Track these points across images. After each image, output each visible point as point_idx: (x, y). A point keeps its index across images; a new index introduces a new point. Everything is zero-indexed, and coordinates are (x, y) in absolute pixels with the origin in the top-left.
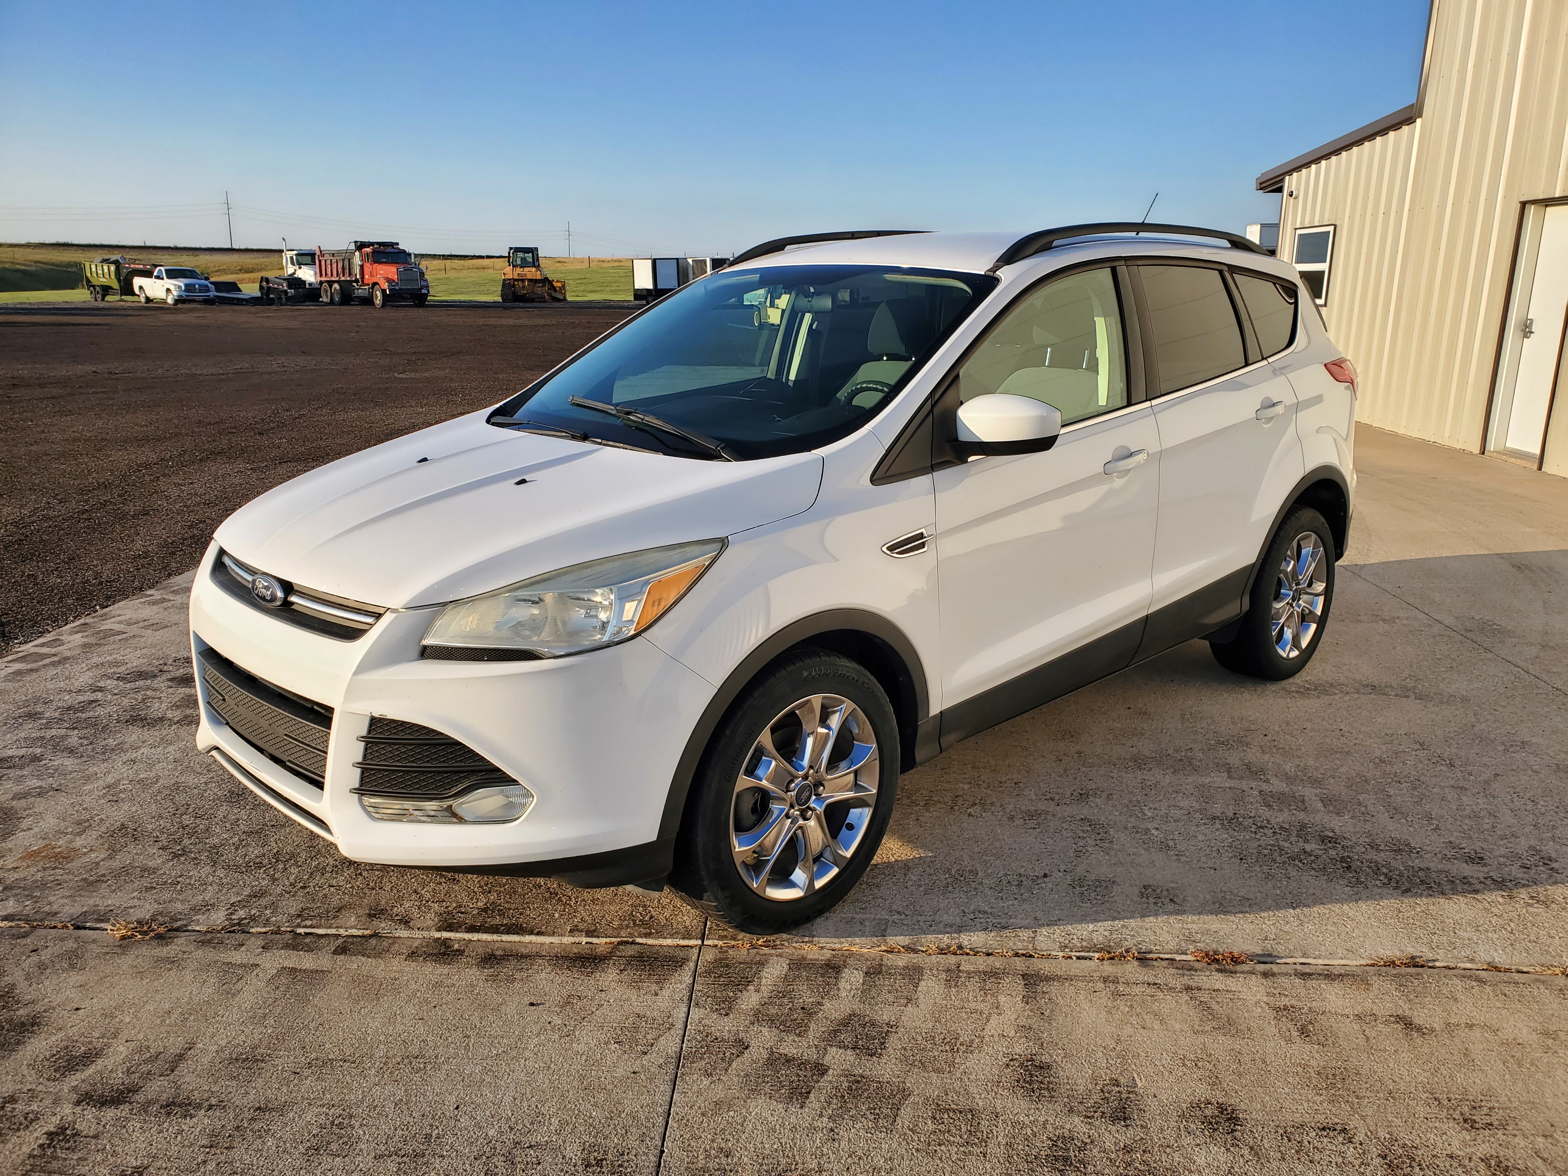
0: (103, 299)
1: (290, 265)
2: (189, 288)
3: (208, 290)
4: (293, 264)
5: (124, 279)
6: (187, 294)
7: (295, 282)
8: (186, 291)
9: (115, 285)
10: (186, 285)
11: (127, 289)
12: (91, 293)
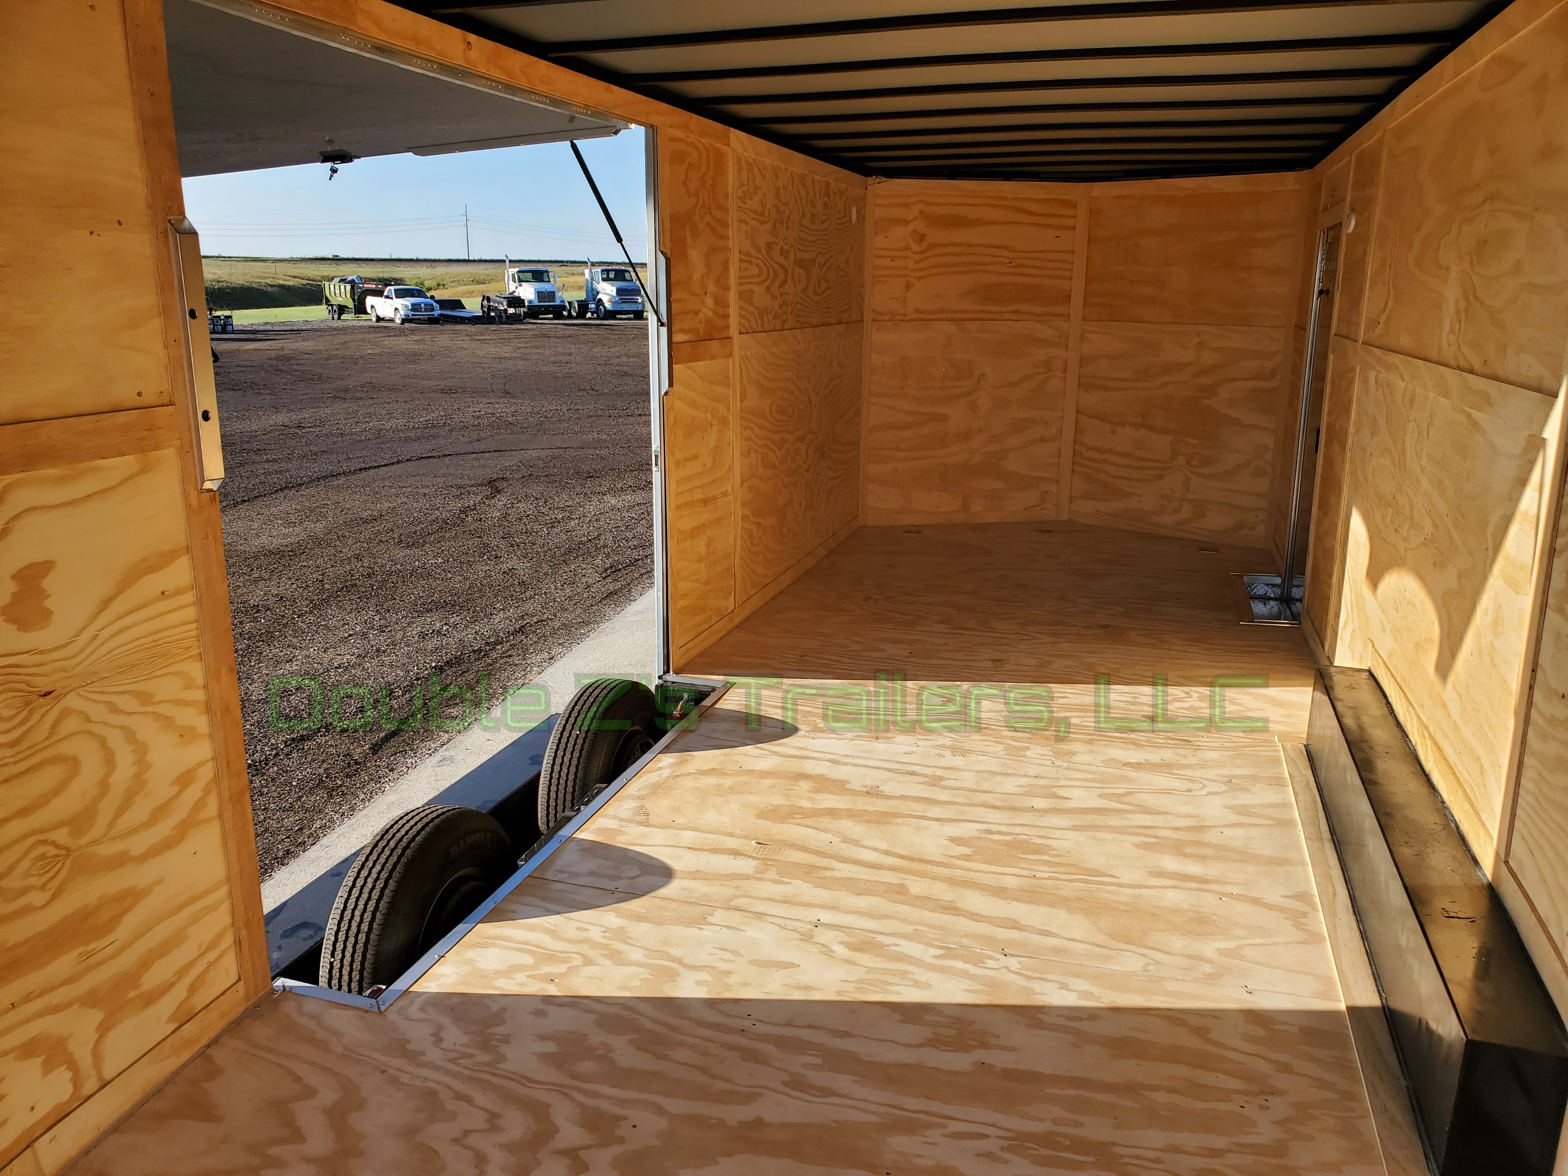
0: (339, 318)
1: (511, 282)
2: (415, 307)
3: (433, 309)
4: (514, 281)
5: (358, 298)
6: (413, 313)
7: (515, 301)
8: (412, 310)
9: (350, 304)
10: (413, 305)
11: (360, 309)
12: (330, 311)
